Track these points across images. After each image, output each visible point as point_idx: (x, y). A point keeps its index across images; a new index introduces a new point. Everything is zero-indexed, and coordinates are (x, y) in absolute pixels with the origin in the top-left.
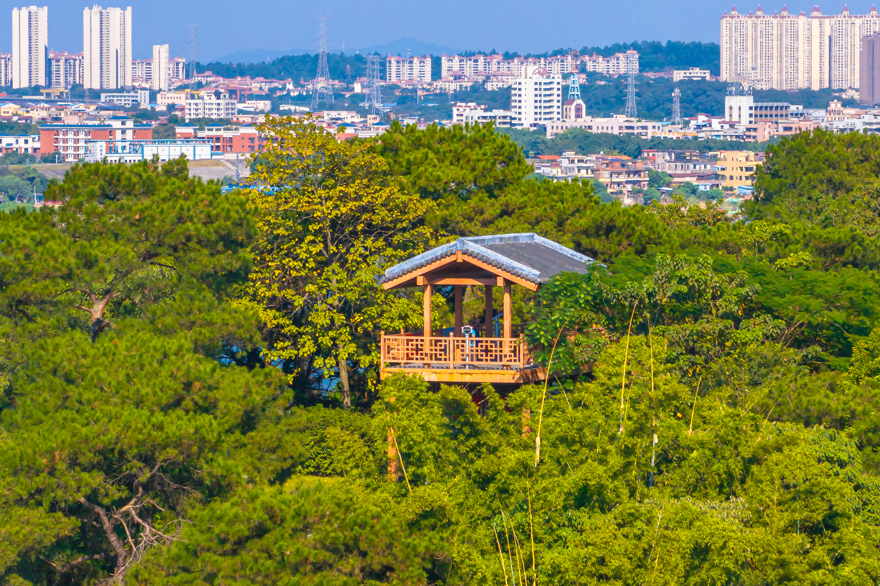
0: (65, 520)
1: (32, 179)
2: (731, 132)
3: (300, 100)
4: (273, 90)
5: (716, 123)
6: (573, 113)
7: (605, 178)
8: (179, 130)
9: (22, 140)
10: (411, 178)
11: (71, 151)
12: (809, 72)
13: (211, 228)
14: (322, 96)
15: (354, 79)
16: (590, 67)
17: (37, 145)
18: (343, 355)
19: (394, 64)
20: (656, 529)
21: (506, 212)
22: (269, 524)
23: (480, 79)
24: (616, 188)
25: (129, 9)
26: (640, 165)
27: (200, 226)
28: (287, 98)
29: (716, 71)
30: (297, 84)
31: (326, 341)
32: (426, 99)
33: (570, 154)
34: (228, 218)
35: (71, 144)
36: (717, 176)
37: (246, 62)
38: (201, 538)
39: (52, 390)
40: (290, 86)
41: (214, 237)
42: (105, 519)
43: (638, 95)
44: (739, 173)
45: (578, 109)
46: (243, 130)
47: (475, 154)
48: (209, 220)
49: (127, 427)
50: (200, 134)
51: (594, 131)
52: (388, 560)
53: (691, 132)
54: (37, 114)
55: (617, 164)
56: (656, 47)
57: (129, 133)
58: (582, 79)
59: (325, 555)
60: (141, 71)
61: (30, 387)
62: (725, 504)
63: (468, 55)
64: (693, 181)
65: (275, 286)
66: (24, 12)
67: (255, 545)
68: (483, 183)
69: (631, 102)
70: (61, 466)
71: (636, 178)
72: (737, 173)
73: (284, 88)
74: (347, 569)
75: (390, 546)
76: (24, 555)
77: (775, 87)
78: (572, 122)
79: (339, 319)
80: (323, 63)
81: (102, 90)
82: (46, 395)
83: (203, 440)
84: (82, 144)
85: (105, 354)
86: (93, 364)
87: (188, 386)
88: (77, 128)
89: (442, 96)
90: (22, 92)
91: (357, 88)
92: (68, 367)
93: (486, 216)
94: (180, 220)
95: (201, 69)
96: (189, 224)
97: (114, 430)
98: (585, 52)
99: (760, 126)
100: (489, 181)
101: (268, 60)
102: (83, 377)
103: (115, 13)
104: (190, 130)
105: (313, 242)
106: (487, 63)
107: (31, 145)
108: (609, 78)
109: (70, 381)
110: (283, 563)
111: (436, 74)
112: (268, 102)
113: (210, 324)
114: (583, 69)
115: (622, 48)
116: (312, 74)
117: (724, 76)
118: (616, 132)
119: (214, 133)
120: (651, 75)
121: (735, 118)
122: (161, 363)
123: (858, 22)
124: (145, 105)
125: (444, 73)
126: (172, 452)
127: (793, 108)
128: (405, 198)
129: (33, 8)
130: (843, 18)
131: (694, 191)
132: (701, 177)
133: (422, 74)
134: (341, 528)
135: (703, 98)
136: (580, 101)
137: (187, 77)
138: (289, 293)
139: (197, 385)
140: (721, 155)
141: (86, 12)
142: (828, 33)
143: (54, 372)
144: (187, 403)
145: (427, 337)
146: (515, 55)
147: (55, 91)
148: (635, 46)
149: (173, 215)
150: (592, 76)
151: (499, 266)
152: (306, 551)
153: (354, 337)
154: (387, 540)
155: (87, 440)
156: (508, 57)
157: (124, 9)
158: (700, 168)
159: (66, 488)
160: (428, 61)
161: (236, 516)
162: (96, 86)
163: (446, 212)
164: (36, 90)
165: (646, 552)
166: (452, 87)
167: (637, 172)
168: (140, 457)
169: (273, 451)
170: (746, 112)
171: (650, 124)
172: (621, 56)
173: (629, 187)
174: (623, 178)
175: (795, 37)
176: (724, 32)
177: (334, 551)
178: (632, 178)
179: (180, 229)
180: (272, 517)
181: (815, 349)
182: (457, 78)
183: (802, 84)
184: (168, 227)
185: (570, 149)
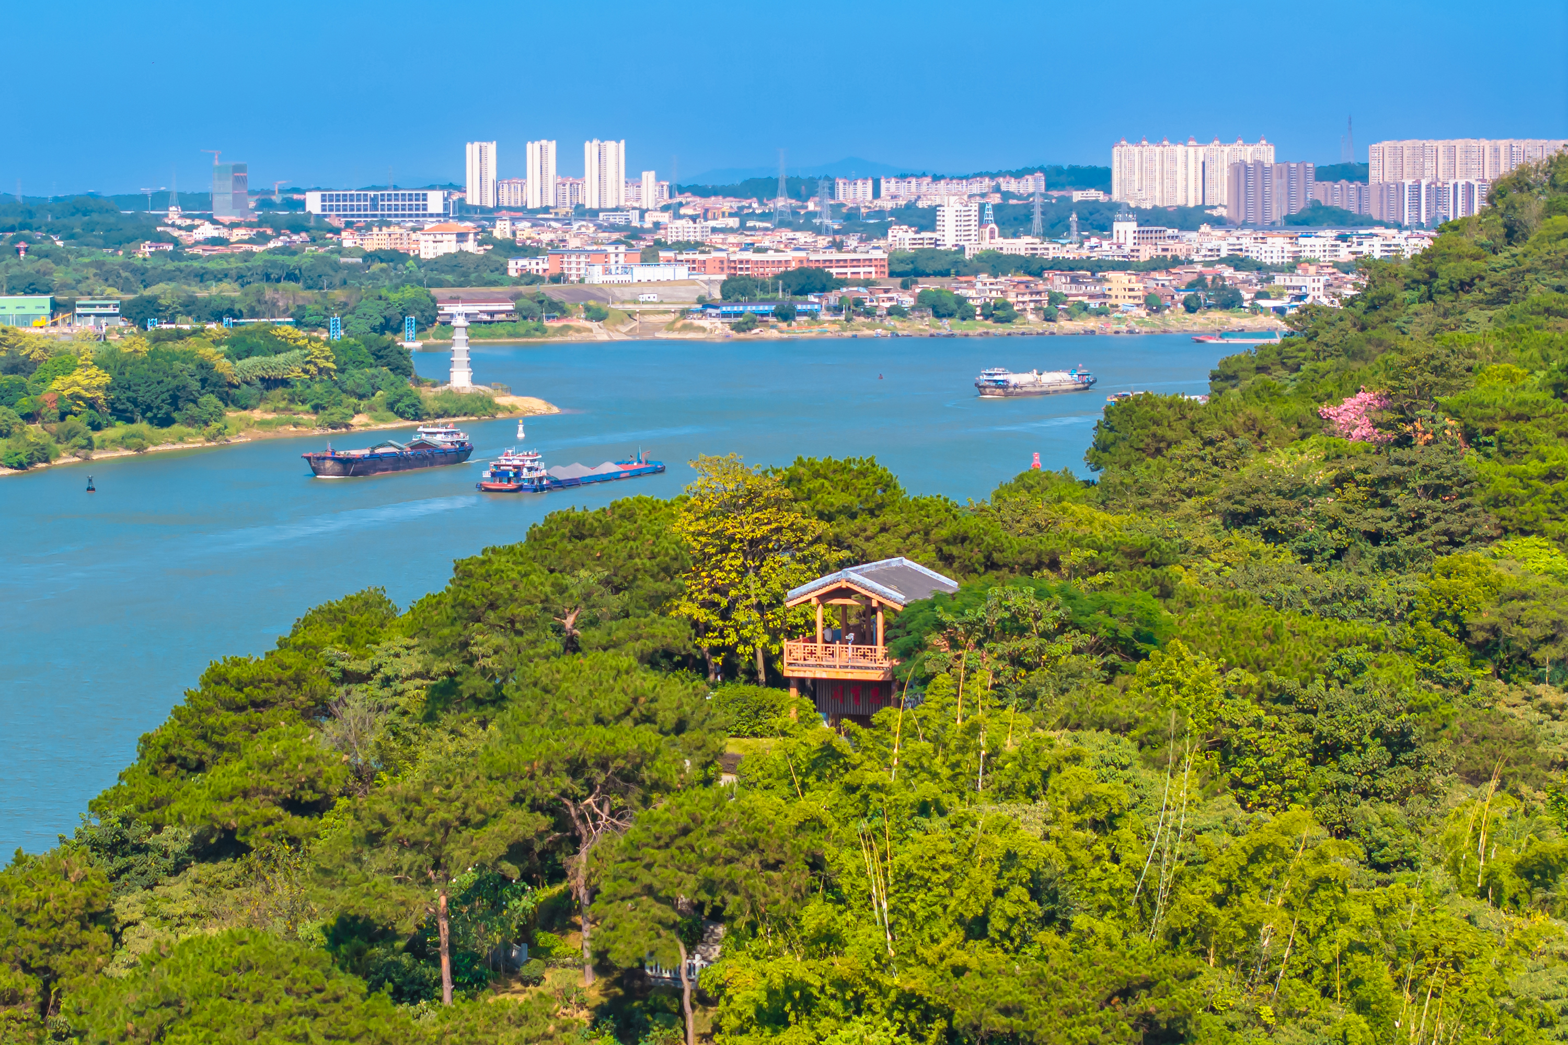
0: (542, 818)
1: (541, 302)
2: (1119, 252)
3: (764, 217)
4: (741, 208)
5: (1105, 244)
6: (987, 235)
7: (1011, 299)
8: (662, 254)
9: (534, 262)
10: (811, 503)
11: (574, 272)
12: (1186, 191)
13: (654, 562)
14: (781, 213)
15: (806, 200)
16: (1004, 187)
17: (546, 266)
18: (759, 645)
19: (841, 185)
20: (978, 832)
21: (884, 529)
22: (692, 825)
23: (913, 198)
24: (1021, 306)
25: (623, 143)
26: (1041, 287)
27: (645, 561)
28: (752, 216)
29: (1108, 191)
30: (761, 203)
31: (745, 633)
32: (869, 216)
33: (983, 277)
34: (667, 554)
35: (574, 265)
36: (1105, 296)
37: (719, 183)
38: (642, 836)
39: (534, 698)
40: (755, 205)
41: (656, 570)
42: (572, 810)
43: (1043, 213)
44: (1123, 293)
45: (992, 232)
46: (715, 254)
47: (860, 483)
48: (653, 557)
49: (588, 742)
50: (679, 257)
51: (1005, 252)
52: (780, 856)
53: (1085, 253)
54: (546, 237)
55: (1022, 286)
56: (1059, 171)
57: (621, 257)
58: (996, 199)
59: (733, 852)
60: (633, 191)
61: (517, 695)
62: (1033, 807)
63: (903, 177)
64: (1085, 300)
65: (705, 591)
66: (537, 145)
67: (681, 842)
68: (867, 506)
69: (1037, 219)
70: (539, 773)
71: (1038, 298)
72: (1121, 293)
73: (750, 207)
74: (749, 861)
75: (781, 846)
76: (510, 847)
77: (1158, 203)
78: (987, 244)
79: (755, 615)
80: (782, 185)
81: (602, 210)
82: (529, 703)
83: (645, 753)
84: (582, 265)
85: (573, 671)
86: (564, 679)
87: (635, 700)
88: (579, 252)
89: (880, 213)
90: (535, 211)
91: (811, 206)
92: (545, 681)
93: (868, 533)
94: (631, 557)
95: (682, 190)
96: (637, 560)
97: (579, 744)
98: (1000, 174)
99: (1142, 248)
100: (871, 505)
101: (738, 182)
102: (558, 688)
103: (611, 146)
104: (671, 254)
105: (735, 557)
106: (919, 185)
107: (542, 266)
108: (1019, 197)
109: (546, 691)
110: (701, 857)
111: (876, 194)
112: (737, 220)
113: (653, 636)
114: (997, 189)
115: (1030, 171)
116: (773, 195)
117: (1116, 196)
118: (1023, 253)
119: (691, 256)
120: (1055, 194)
121: (1122, 240)
122: (615, 680)
123: (1227, 149)
124: (636, 223)
125: (883, 192)
126: (621, 762)
127: (1170, 232)
128: (805, 522)
129: (544, 142)
130: (1215, 146)
131: (1086, 308)
132: (1091, 297)
133: (865, 193)
134: (746, 831)
135: (1096, 216)
136: (993, 226)
137: (671, 197)
138: (716, 597)
139: (642, 699)
140: (1111, 275)
141: (587, 144)
142: (1201, 159)
143: (535, 684)
144: (635, 713)
145: (820, 644)
146: (942, 177)
147: (562, 211)
148: (1041, 169)
149: (624, 554)
150: (1006, 195)
151: (874, 591)
152: (719, 848)
153: (767, 630)
154: (778, 842)
155: (557, 753)
156: (936, 178)
157: (618, 142)
158: (1091, 289)
159: (542, 788)
160: (870, 183)
161: (668, 820)
162: (596, 206)
163: (837, 530)
164: (546, 210)
165: (971, 850)
166: (889, 205)
167: (1039, 293)
168: (597, 765)
169: (699, 748)
170: (1130, 236)
171: (1051, 246)
172: (1030, 178)
173: (1032, 305)
174: (1027, 298)
175: (1174, 161)
176: (1116, 158)
177: (739, 848)
178: (1035, 298)
179: (630, 564)
180: (694, 820)
181: (1113, 658)
182: (894, 197)
183: (1180, 201)
184: (621, 563)
185: (983, 272)
